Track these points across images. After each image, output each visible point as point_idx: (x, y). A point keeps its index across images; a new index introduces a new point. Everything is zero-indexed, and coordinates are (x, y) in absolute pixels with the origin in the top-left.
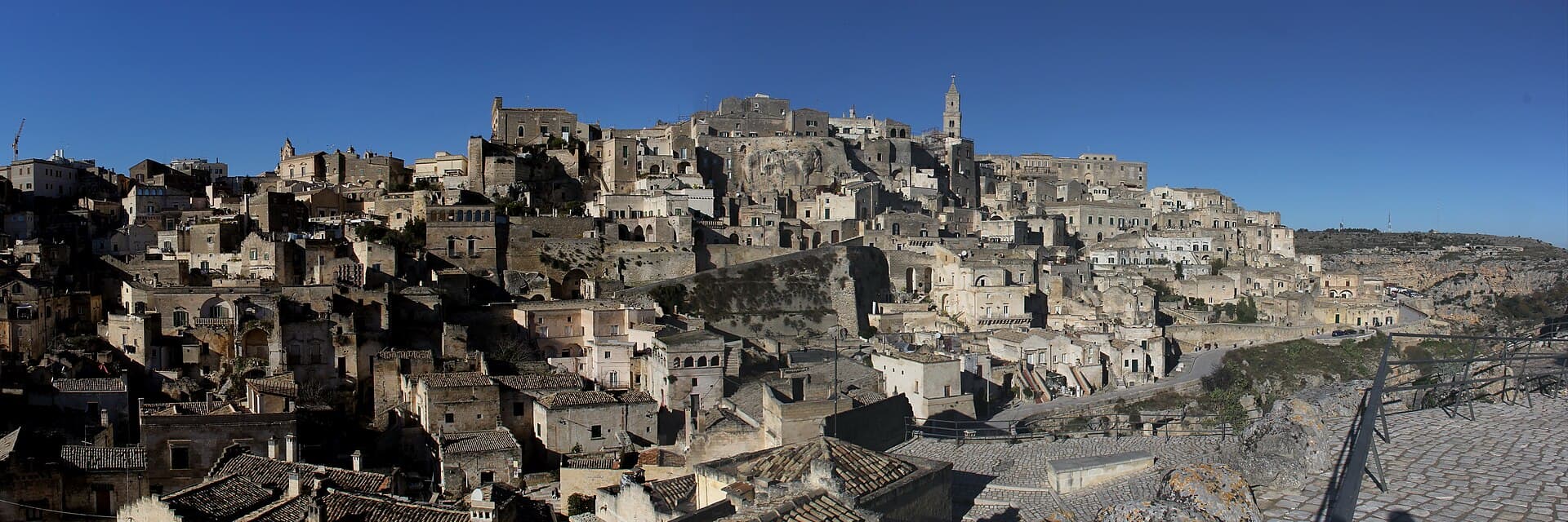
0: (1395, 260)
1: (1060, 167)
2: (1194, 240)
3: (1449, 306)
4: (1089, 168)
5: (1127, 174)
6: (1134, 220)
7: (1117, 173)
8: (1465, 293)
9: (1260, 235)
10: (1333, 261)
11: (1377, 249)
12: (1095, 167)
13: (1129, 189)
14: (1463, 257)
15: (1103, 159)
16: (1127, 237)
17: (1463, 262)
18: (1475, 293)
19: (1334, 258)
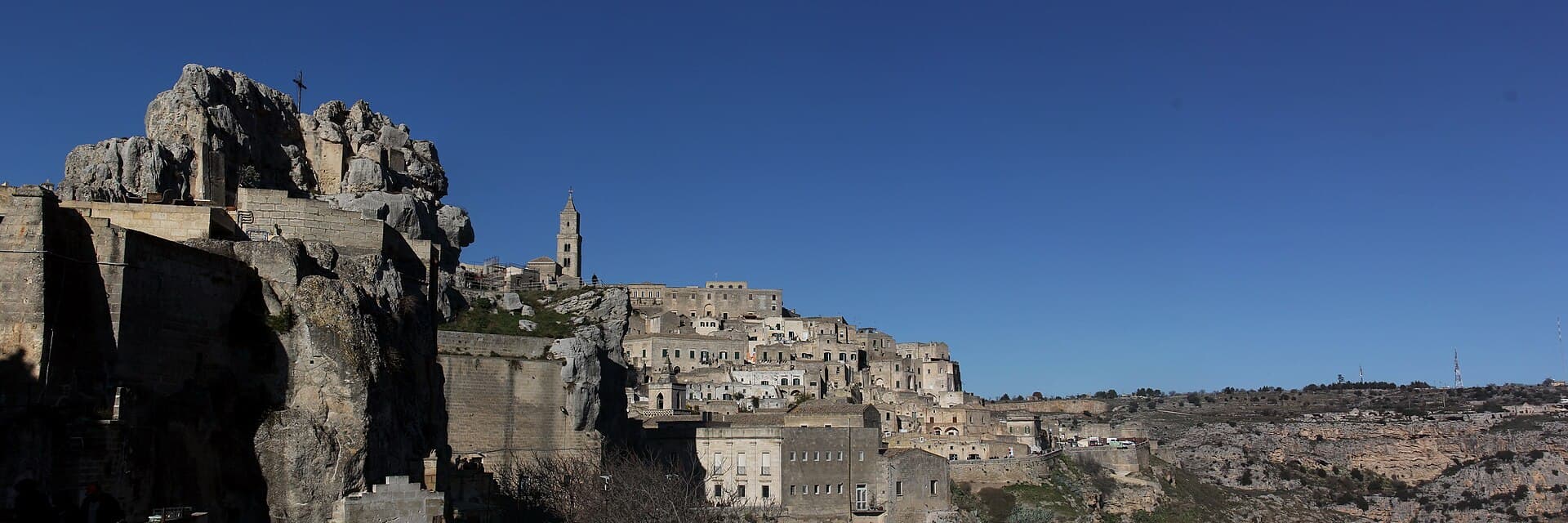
0: (1389, 432)
1: (674, 297)
2: (782, 373)
3: (1478, 513)
4: (709, 297)
5: (757, 303)
6: (721, 353)
7: (744, 302)
8: (1513, 489)
9: (897, 370)
10: (1258, 433)
11: (1354, 413)
12: (717, 297)
13: (747, 321)
14: (1546, 426)
15: (731, 287)
16: (707, 371)
17: (1548, 434)
18: (1539, 490)
19: (1261, 428)
